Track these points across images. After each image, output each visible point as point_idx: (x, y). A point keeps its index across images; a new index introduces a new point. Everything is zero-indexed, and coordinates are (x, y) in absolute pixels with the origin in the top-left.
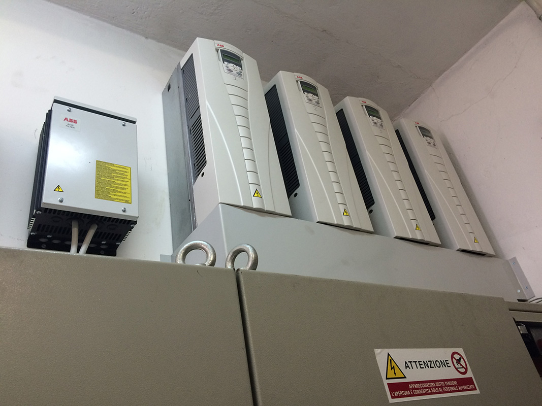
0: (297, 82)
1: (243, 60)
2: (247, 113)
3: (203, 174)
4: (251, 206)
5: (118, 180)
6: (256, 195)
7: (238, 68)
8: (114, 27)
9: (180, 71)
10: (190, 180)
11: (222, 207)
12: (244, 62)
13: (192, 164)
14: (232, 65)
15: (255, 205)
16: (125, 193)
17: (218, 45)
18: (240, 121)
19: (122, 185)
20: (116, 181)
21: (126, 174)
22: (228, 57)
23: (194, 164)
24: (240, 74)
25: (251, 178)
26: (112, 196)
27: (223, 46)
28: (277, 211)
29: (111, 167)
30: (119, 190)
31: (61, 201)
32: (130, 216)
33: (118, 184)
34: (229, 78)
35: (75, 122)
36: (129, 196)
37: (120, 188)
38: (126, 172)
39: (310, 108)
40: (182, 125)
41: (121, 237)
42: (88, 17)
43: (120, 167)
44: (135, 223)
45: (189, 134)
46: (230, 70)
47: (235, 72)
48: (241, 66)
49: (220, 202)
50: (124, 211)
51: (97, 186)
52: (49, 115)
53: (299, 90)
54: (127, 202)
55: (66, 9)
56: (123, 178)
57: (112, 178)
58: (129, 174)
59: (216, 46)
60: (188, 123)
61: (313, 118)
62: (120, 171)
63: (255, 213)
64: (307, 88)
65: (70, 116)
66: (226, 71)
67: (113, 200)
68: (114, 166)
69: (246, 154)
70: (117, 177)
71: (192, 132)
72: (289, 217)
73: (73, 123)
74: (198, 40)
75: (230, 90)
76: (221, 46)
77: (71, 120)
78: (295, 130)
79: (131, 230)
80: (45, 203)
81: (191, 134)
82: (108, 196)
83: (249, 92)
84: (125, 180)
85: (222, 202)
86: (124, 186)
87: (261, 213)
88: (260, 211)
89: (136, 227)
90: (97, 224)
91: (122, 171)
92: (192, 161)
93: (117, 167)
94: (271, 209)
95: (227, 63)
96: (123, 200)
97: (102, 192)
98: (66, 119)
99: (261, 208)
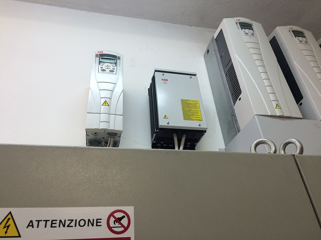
0: (290, 31)
1: (253, 25)
2: (262, 57)
3: (240, 99)
4: (275, 115)
5: (193, 108)
6: (277, 107)
7: (251, 31)
8: (173, 24)
9: (215, 41)
10: (231, 104)
11: (257, 117)
12: (254, 27)
13: (231, 94)
14: (247, 30)
15: (278, 114)
16: (198, 115)
17: (237, 20)
18: (258, 63)
19: (196, 111)
20: (193, 110)
21: (196, 105)
22: (244, 26)
23: (232, 94)
24: (253, 34)
25: (272, 97)
26: (192, 118)
27: (240, 20)
28: (293, 116)
29: (189, 102)
30: (195, 114)
31: (168, 124)
32: (203, 128)
33: (193, 111)
34: (246, 38)
35: (167, 80)
36: (200, 117)
37: (195, 113)
38: (196, 104)
39: (302, 46)
40: (220, 72)
41: (197, 140)
42: (159, 22)
43: (193, 101)
44: (205, 131)
45: (226, 76)
46: (247, 34)
47: (249, 34)
48: (252, 29)
49: (255, 114)
50: (200, 125)
51: (184, 114)
52: (153, 79)
53: (293, 36)
54: (200, 120)
55: (148, 21)
56: (196, 107)
57: (190, 108)
58: (198, 104)
59: (236, 21)
60: (224, 70)
61: (306, 53)
62: (193, 103)
63: (278, 119)
64: (297, 34)
65: (164, 78)
66: (244, 34)
67: (193, 120)
68: (190, 101)
69: (266, 83)
70: (192, 107)
71: (228, 75)
72: (301, 119)
73: (166, 81)
74: (225, 20)
75: (249, 45)
76: (238, 20)
77: (165, 80)
78: (294, 62)
79: (203, 136)
80: (161, 126)
81: (227, 77)
82: (190, 118)
83: (260, 44)
84: (197, 108)
85: (257, 114)
86: (197, 112)
87: (283, 118)
88: (281, 117)
89: (206, 134)
90: (186, 134)
91: (194, 103)
92: (230, 92)
93: (191, 101)
94: (289, 115)
95: (244, 30)
96: (198, 119)
97: (187, 116)
98: (162, 80)
99: (282, 115)
